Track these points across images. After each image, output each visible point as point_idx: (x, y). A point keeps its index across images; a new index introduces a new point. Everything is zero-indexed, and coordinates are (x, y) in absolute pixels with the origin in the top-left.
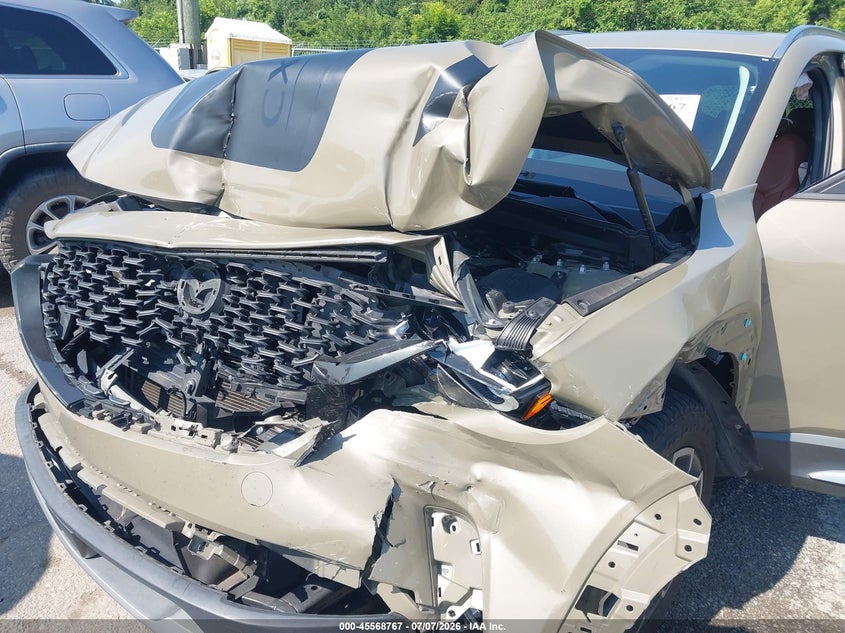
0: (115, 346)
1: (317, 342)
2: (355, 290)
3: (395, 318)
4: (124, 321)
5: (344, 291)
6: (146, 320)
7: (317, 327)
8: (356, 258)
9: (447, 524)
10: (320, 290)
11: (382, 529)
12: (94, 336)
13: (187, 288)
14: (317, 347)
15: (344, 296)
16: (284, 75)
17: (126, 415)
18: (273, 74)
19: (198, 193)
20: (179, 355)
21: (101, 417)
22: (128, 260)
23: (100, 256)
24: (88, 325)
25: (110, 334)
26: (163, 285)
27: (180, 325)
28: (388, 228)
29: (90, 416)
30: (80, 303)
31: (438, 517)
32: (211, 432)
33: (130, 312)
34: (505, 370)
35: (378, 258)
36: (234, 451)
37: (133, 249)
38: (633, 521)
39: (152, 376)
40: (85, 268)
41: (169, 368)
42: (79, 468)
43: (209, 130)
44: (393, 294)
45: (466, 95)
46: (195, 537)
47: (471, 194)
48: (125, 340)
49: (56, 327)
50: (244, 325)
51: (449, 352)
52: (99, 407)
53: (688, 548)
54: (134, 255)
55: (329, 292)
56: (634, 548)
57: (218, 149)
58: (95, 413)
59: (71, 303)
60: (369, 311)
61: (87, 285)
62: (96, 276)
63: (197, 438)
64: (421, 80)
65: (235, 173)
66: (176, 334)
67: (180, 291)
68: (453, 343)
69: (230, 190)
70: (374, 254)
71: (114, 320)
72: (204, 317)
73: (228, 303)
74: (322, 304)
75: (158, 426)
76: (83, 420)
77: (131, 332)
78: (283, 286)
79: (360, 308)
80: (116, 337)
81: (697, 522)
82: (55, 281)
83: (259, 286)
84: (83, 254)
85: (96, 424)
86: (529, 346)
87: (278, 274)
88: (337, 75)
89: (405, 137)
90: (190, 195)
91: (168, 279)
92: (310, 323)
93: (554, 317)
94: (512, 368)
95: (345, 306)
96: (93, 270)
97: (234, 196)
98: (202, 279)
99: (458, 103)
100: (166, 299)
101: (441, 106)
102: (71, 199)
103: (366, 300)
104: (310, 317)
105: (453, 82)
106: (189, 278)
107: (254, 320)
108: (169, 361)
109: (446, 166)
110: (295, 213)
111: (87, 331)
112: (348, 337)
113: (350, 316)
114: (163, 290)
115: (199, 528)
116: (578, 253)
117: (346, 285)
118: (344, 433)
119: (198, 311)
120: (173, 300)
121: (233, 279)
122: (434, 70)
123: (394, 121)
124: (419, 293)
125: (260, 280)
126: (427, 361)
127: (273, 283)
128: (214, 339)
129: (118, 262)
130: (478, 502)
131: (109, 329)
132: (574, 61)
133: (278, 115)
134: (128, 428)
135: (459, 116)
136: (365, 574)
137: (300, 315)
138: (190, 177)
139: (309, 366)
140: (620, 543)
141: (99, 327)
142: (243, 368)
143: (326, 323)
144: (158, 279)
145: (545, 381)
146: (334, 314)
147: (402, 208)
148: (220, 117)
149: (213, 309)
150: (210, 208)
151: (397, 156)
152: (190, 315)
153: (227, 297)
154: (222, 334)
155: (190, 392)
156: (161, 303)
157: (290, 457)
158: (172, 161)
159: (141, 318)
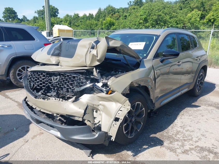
0: (41, 89)
1: (76, 85)
2: (81, 77)
3: (88, 81)
4: (43, 84)
5: (80, 77)
6: (47, 84)
7: (75, 83)
8: (81, 71)
9: (96, 112)
10: (76, 77)
11: (85, 111)
12: (37, 87)
13: (54, 78)
14: (76, 86)
15: (80, 78)
16: (69, 43)
17: (44, 98)
18: (67, 43)
19: (55, 62)
20: (52, 89)
21: (40, 99)
22: (43, 74)
23: (39, 73)
24: (36, 85)
25: (40, 87)
26: (49, 78)
27: (52, 84)
28: (86, 66)
29: (38, 99)
30: (35, 82)
31: (95, 111)
32: (58, 99)
33: (44, 83)
34: (105, 88)
35: (85, 71)
36: (62, 101)
37: (44, 72)
38: (121, 107)
39: (47, 94)
40: (36, 76)
41: (51, 92)
42: (36, 108)
43: (57, 52)
44: (87, 77)
45: (96, 46)
46: (56, 116)
47: (98, 61)
48: (43, 88)
49: (30, 86)
50: (63, 83)
51: (96, 85)
52: (40, 97)
53: (128, 109)
54: (45, 73)
55: (77, 77)
56: (122, 111)
57: (58, 55)
58: (39, 98)
59: (33, 82)
60: (84, 80)
61: (36, 78)
62: (38, 77)
63: (56, 100)
64: (90, 44)
65: (61, 59)
66: (52, 86)
67: (52, 79)
68: (96, 83)
69: (61, 62)
70: (84, 70)
71: (41, 84)
72: (57, 82)
73: (61, 80)
74: (76, 79)
75: (50, 99)
76: (37, 99)
77: (44, 86)
78: (69, 76)
79: (82, 80)
80: (41, 87)
81: (129, 105)
82: (30, 79)
83: (66, 77)
84: (36, 73)
85: (39, 100)
86: (107, 83)
87: (69, 75)
88: (77, 43)
89: (88, 52)
90: (54, 63)
91: (50, 77)
92: (74, 82)
93: (111, 79)
94: (106, 87)
95: (80, 79)
96: (37, 76)
97: (61, 63)
98: (56, 77)
99: (95, 47)
100: (50, 80)
101: (93, 48)
102: (26, 66)
103: (83, 78)
104: (74, 81)
105: (94, 44)
106: (54, 76)
107: (65, 82)
108: (50, 91)
109: (94, 56)
110: (72, 65)
111: (36, 86)
112: (80, 84)
113: (81, 81)
114: (50, 79)
115: (57, 114)
116: (121, 71)
117: (80, 76)
118: (79, 98)
119: (56, 82)
120: (51, 80)
121: (61, 76)
122: (92, 42)
123: (86, 50)
124: (92, 77)
125: (66, 76)
126: (93, 87)
127: (68, 76)
128: (58, 86)
129: (42, 74)
130: (100, 107)
131: (40, 86)
132: (112, 40)
133: (68, 50)
134: (45, 100)
135: (96, 49)
136: (83, 118)
137: (73, 81)
138: (54, 60)
139: (74, 89)
140: (120, 110)
141: (38, 86)
142: (63, 90)
143: (77, 82)
144: (48, 77)
145: (110, 88)
146: (78, 81)
147: (88, 63)
148: (59, 50)
149: (58, 81)
150: (58, 65)
151: (87, 55)
152: (54, 82)
153: (60, 79)
154: (60, 85)
155: (54, 96)
156: (49, 81)
157: (71, 101)
158: (51, 57)
159: (46, 84)
